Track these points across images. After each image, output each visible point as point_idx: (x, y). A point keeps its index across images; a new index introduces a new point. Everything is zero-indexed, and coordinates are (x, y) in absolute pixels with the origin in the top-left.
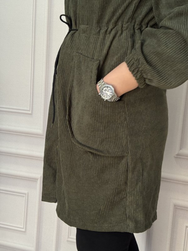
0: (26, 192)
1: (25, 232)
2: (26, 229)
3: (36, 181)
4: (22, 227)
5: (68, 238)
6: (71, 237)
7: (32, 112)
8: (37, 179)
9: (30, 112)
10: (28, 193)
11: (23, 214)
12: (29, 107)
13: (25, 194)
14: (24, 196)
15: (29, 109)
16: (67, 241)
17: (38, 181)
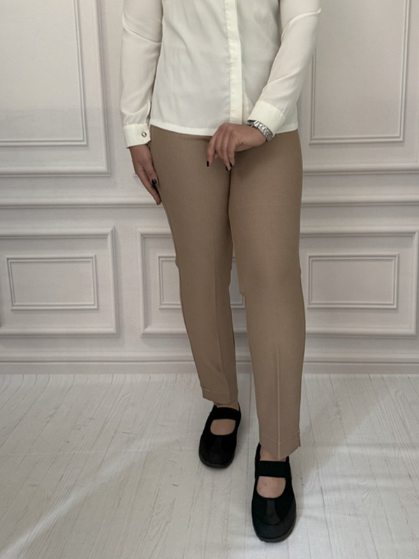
0: (91, 254)
1: (97, 310)
2: (98, 306)
3: (106, 238)
4: (92, 303)
5: (161, 304)
6: (165, 302)
7: (87, 142)
8: (107, 235)
9: (85, 143)
10: (95, 256)
12: (82, 136)
13: (91, 258)
14: (89, 262)
15: (82, 139)
16: (160, 309)
17: (109, 238)
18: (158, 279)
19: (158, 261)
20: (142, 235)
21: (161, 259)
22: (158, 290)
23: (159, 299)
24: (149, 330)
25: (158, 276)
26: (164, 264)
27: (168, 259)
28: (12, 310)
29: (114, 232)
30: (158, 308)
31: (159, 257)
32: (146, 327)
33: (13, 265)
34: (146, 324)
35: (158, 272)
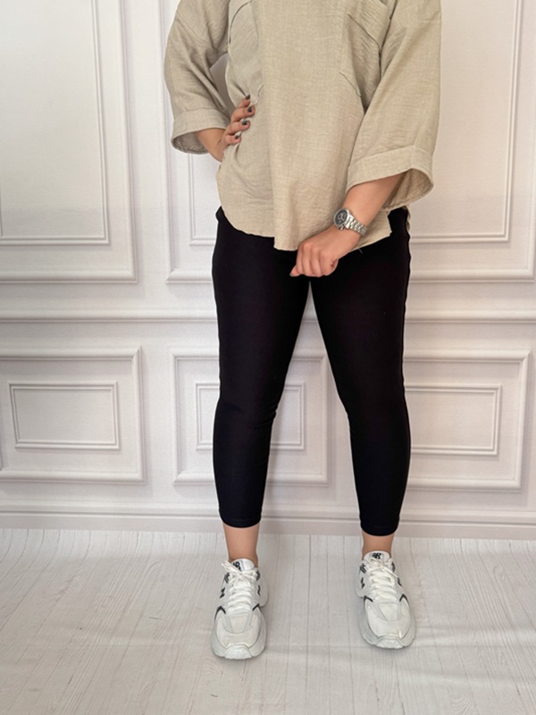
0: (112, 382)
1: (119, 450)
2: (120, 446)
3: (130, 361)
4: (113, 442)
5: (198, 444)
6: (202, 442)
7: (110, 240)
8: (132, 357)
9: (106, 242)
10: (117, 383)
11: (113, 421)
12: (103, 232)
13: (112, 386)
14: (109, 390)
15: (102, 236)
16: (197, 450)
17: (135, 360)
18: (195, 413)
19: (195, 390)
20: (176, 357)
21: (199, 387)
22: (196, 426)
23: (196, 438)
24: (183, 476)
25: (195, 409)
26: (203, 393)
27: (209, 387)
28: (16, 448)
29: (140, 354)
30: (195, 449)
31: (197, 385)
32: (179, 473)
33: (16, 393)
34: (180, 469)
35: (195, 404)
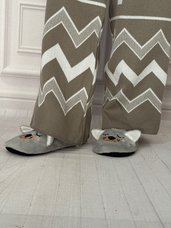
5: (19, 48)
16: (18, 52)
18: (19, 25)
19: (19, 8)
21: (22, 6)
22: (18, 35)
23: (18, 43)
24: (8, 70)
25: (19, 22)
26: (24, 11)
27: (29, 7)
30: (17, 51)
31: (21, 5)
32: (5, 67)
34: (5, 65)
35: (19, 19)
